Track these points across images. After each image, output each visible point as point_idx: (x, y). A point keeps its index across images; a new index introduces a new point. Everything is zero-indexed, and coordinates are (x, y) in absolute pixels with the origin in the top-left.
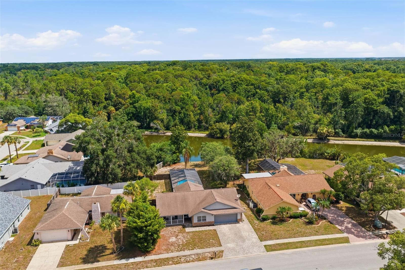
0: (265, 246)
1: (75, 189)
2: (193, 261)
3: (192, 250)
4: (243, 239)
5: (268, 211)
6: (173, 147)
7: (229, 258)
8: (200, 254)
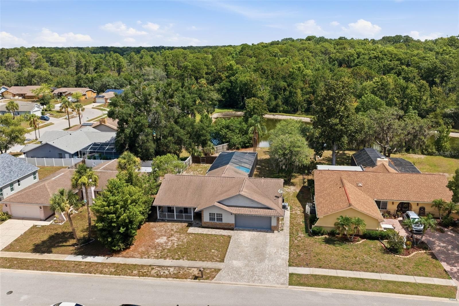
0: (291, 275)
2: (166, 277)
3: (177, 259)
4: (262, 257)
7: (222, 283)
8: (183, 268)
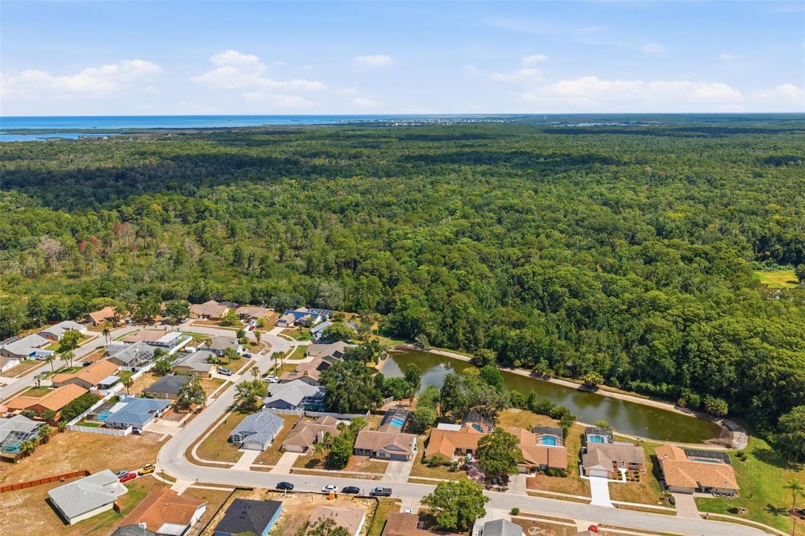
0: (409, 479)
1: (316, 414)
2: (363, 478)
3: (366, 472)
4: (400, 472)
5: (429, 457)
8: (369, 475)
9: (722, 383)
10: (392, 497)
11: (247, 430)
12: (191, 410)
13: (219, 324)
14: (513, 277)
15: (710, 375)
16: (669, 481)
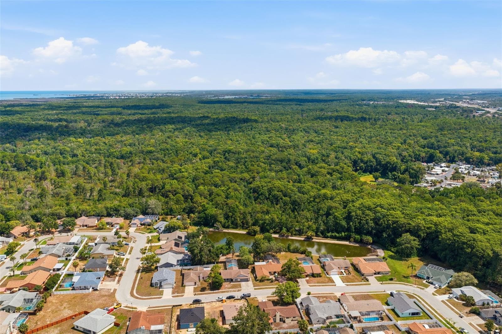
0: (254, 288)
1: (188, 267)
3: (232, 289)
4: (248, 286)
5: (259, 278)
6: (227, 247)
9: (368, 229)
10: (251, 297)
11: (162, 279)
12: (116, 275)
13: (96, 229)
14: (251, 189)
15: (363, 226)
16: (363, 271)
